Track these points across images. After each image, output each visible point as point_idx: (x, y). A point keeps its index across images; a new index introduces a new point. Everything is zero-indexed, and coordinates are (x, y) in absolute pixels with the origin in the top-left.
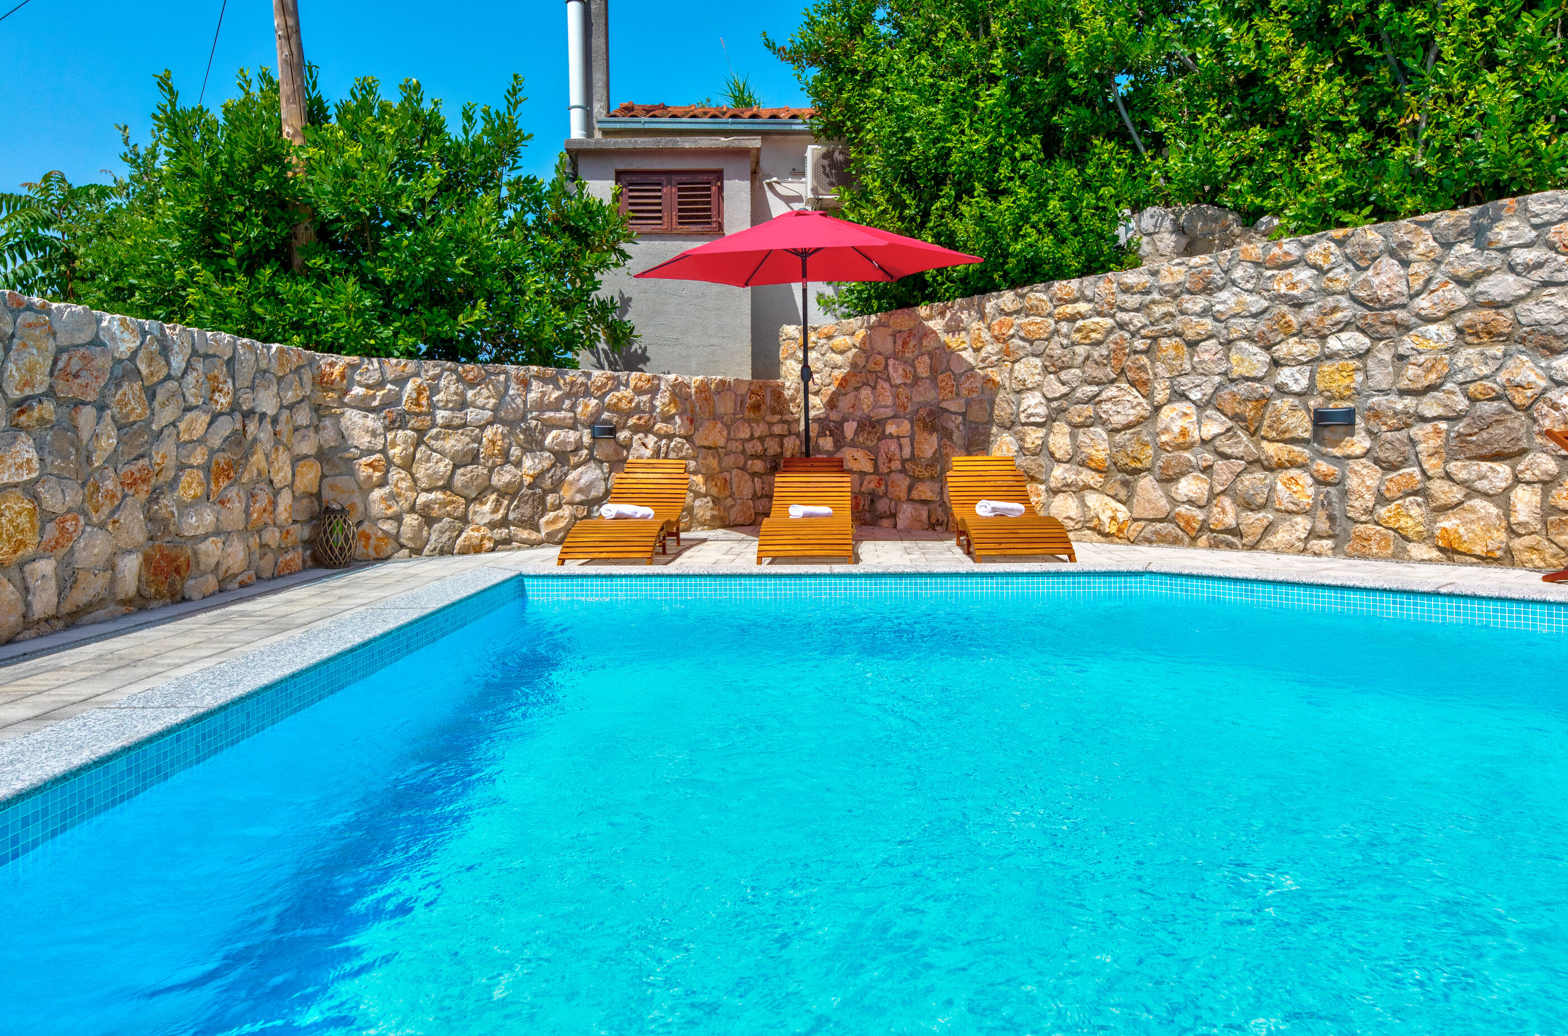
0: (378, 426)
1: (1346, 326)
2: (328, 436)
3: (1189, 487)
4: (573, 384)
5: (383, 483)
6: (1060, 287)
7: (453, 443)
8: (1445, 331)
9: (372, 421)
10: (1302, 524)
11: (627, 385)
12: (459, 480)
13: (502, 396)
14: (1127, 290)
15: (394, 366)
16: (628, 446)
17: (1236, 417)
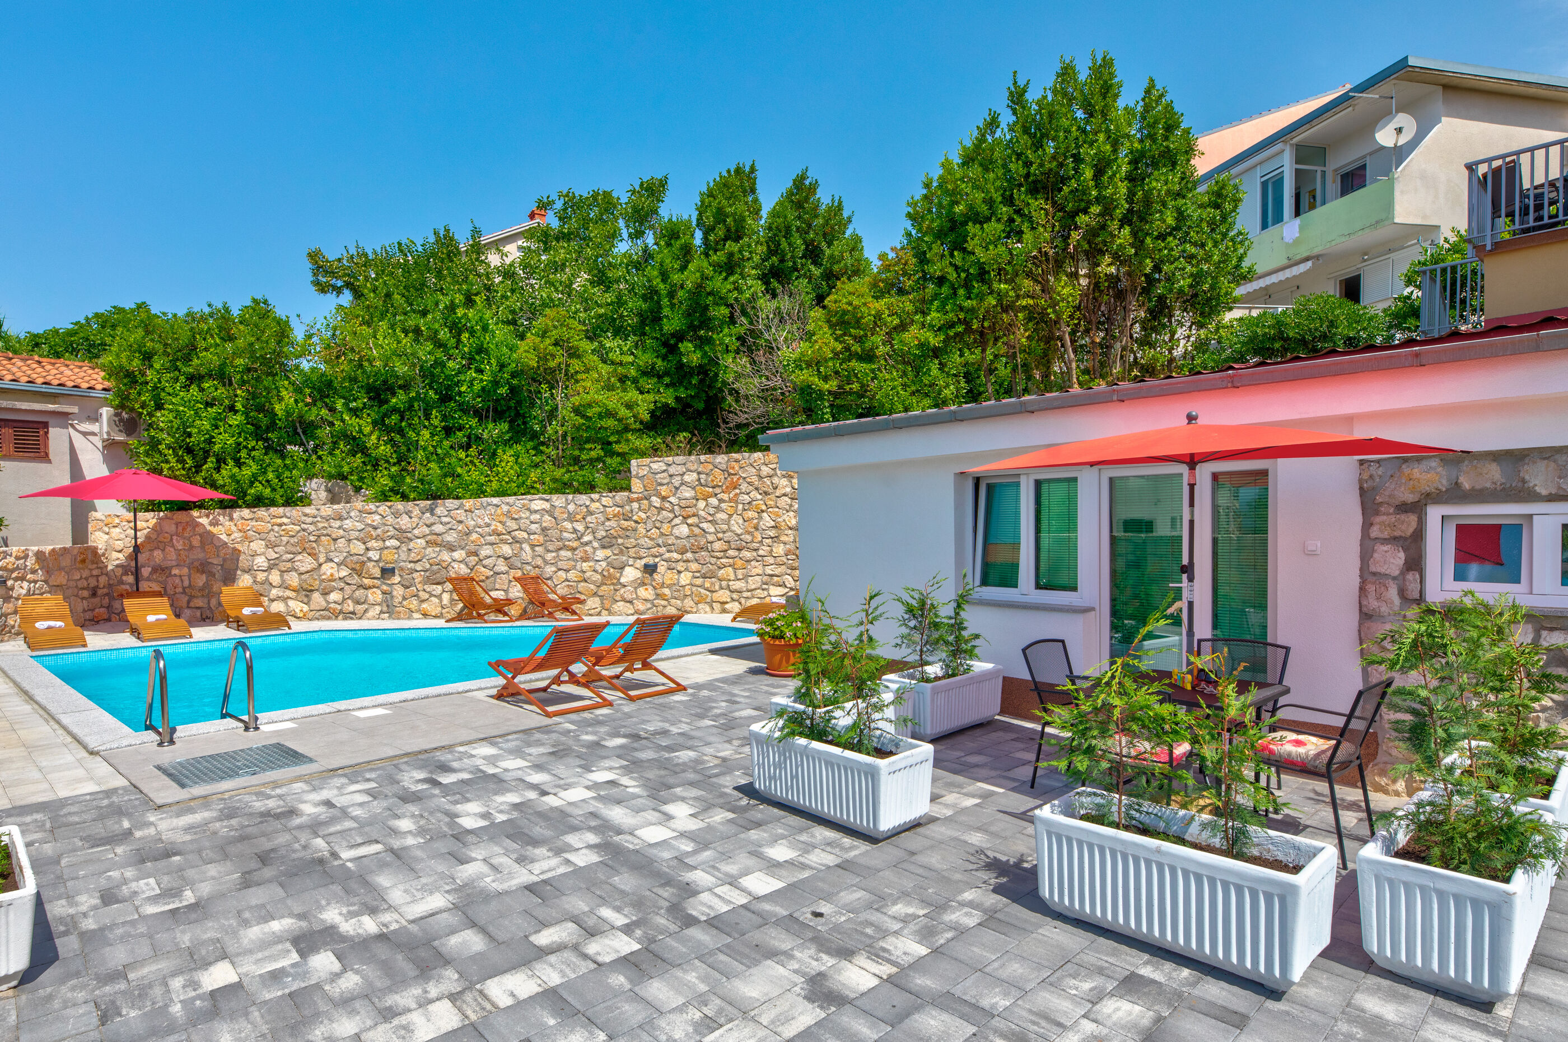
1: (392, 537)
3: (334, 596)
6: (273, 510)
8: (421, 542)
10: (378, 608)
11: (12, 556)
14: (306, 515)
16: (12, 589)
17: (353, 569)
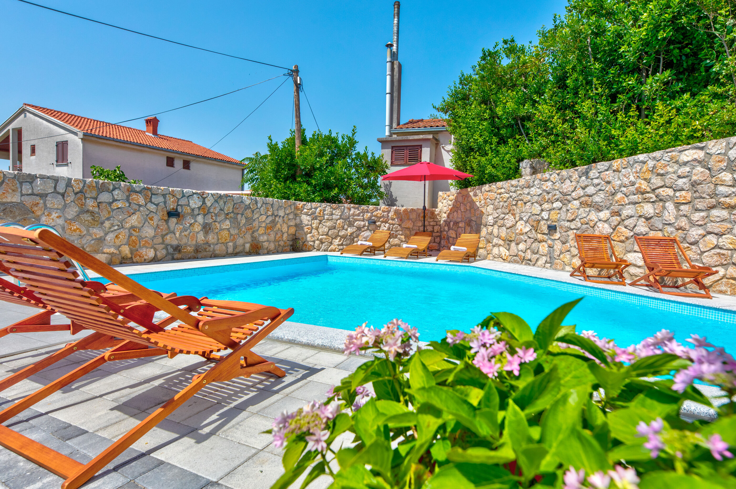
0: (310, 219)
1: (557, 200)
2: (298, 221)
3: (522, 246)
4: (363, 209)
5: (311, 233)
6: (499, 184)
7: (329, 224)
8: (576, 203)
9: (308, 218)
10: (544, 258)
11: (380, 210)
12: (330, 233)
13: (342, 212)
14: (512, 186)
15: (314, 204)
16: (380, 226)
17: (532, 226)
